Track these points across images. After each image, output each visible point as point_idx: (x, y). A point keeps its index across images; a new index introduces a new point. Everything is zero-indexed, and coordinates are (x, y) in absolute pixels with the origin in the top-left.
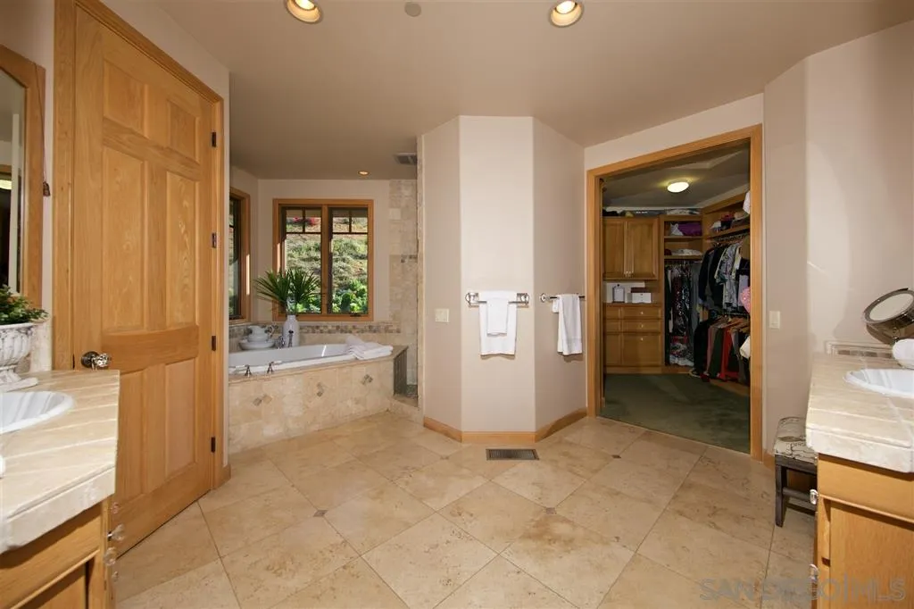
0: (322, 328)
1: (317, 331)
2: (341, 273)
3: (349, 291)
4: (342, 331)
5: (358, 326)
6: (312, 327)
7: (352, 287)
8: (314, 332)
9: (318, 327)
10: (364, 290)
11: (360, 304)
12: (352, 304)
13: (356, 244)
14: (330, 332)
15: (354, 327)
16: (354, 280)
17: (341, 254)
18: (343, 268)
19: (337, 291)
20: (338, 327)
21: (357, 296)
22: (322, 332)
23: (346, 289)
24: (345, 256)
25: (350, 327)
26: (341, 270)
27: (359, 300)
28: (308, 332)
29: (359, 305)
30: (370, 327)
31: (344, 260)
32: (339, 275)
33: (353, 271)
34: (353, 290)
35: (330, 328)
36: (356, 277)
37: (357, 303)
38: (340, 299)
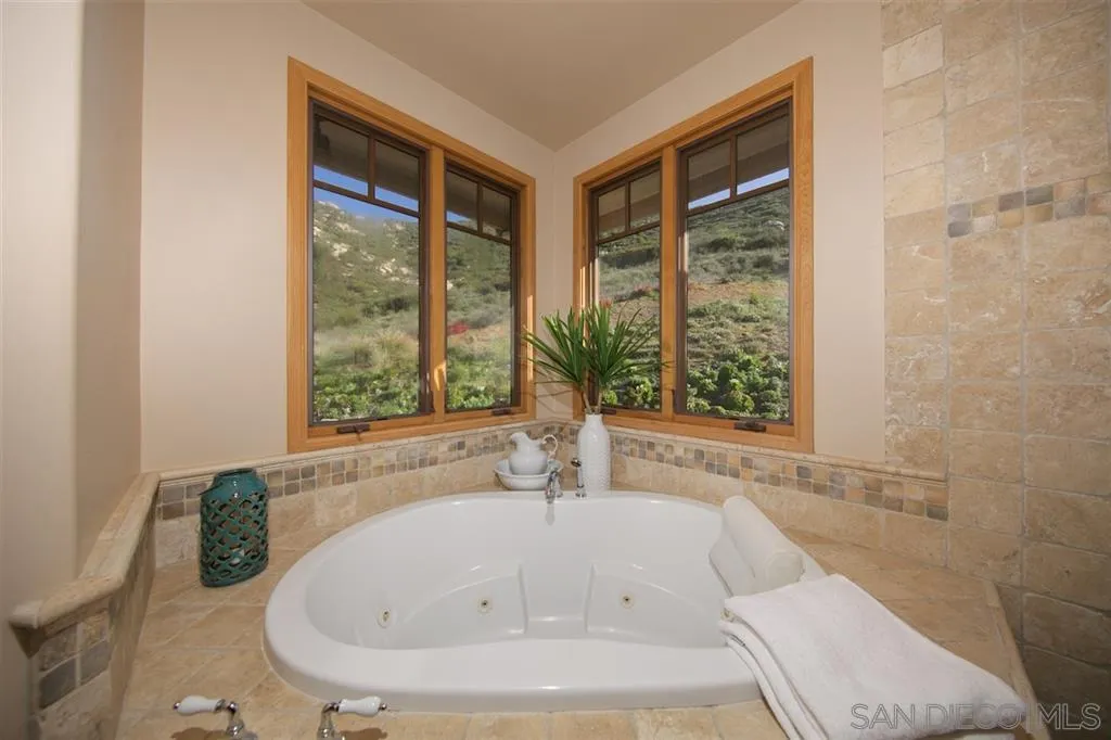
0: (660, 449)
1: (649, 453)
2: (718, 340)
3: (729, 362)
4: (710, 467)
5: (757, 461)
6: (641, 444)
7: (732, 358)
8: (643, 456)
9: (651, 445)
10: (749, 360)
11: (744, 379)
12: (733, 381)
13: (737, 304)
14: (678, 462)
15: (747, 463)
16: (736, 348)
17: (717, 318)
18: (721, 335)
19: (713, 363)
20: (700, 454)
21: (740, 369)
22: (660, 459)
23: (724, 360)
24: (723, 319)
25: (733, 461)
26: (719, 337)
27: (743, 374)
28: (632, 453)
29: (742, 382)
30: (802, 471)
31: (721, 325)
32: (716, 343)
33: (733, 337)
34: (733, 361)
35: (679, 452)
36: (739, 345)
37: (740, 379)
38: (716, 373)
